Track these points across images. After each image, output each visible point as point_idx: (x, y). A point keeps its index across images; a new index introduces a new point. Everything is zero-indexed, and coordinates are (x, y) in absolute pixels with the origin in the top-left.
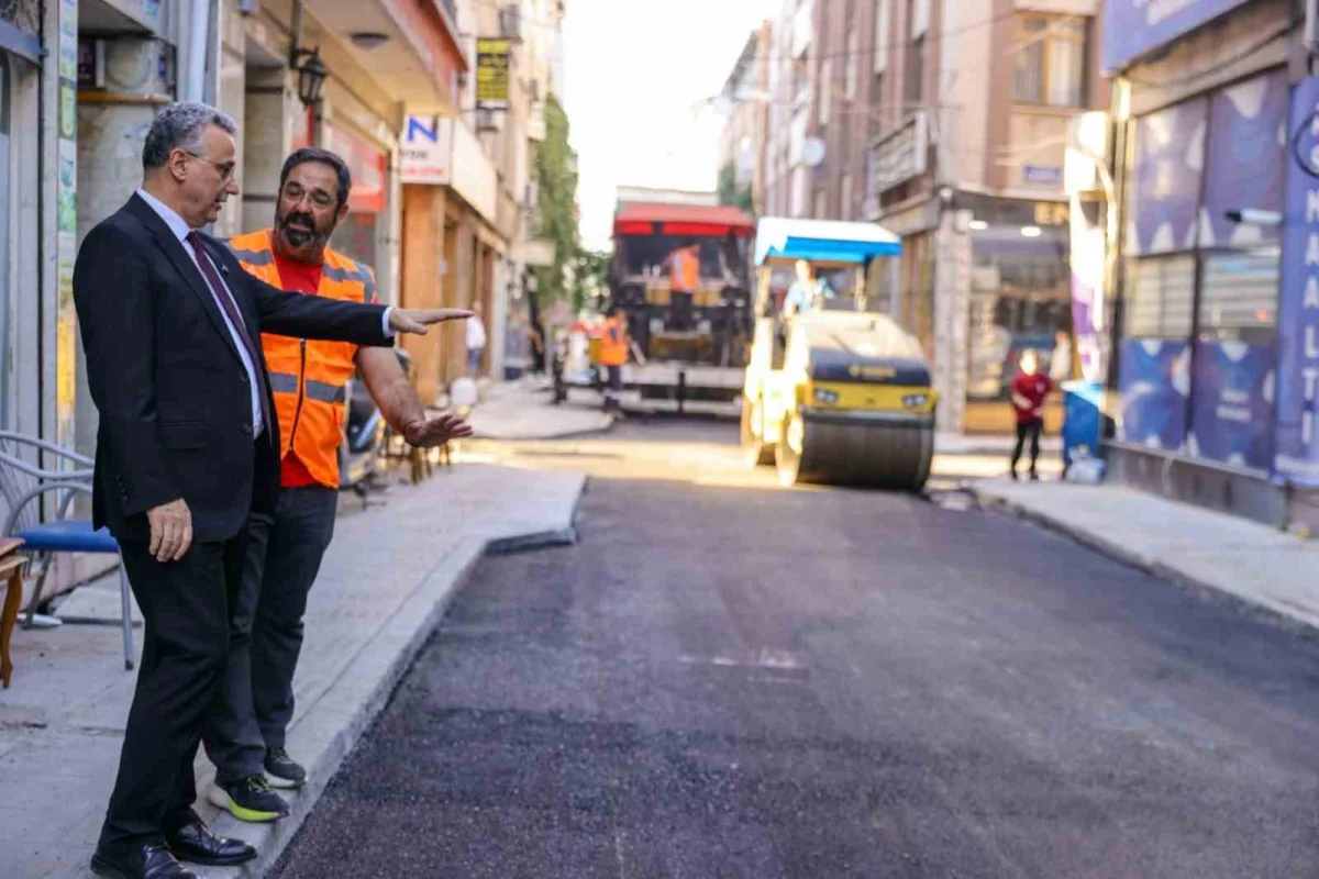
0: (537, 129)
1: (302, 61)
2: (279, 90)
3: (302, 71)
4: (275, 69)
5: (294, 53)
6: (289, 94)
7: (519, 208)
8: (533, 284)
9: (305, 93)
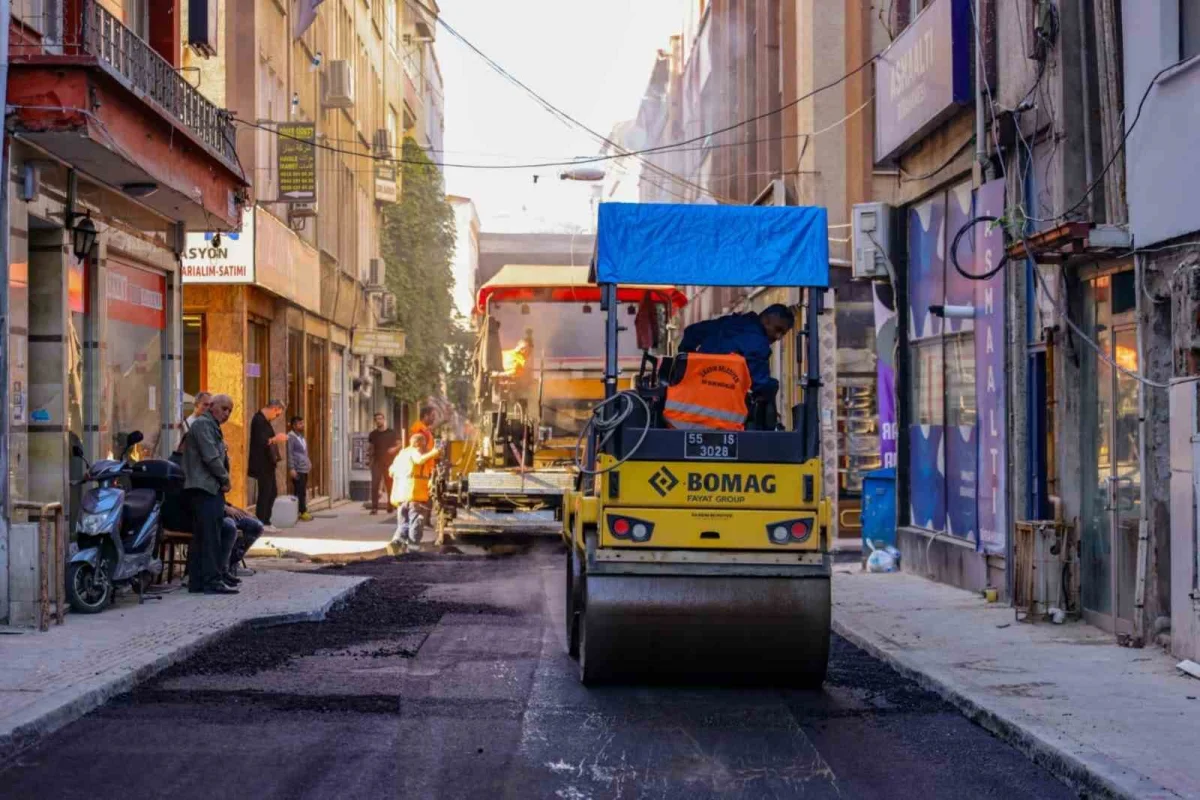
0: (390, 189)
1: (77, 222)
2: (58, 248)
3: (76, 230)
4: (54, 230)
5: (69, 216)
6: (67, 251)
7: (365, 289)
8: (389, 378)
9: (80, 248)
